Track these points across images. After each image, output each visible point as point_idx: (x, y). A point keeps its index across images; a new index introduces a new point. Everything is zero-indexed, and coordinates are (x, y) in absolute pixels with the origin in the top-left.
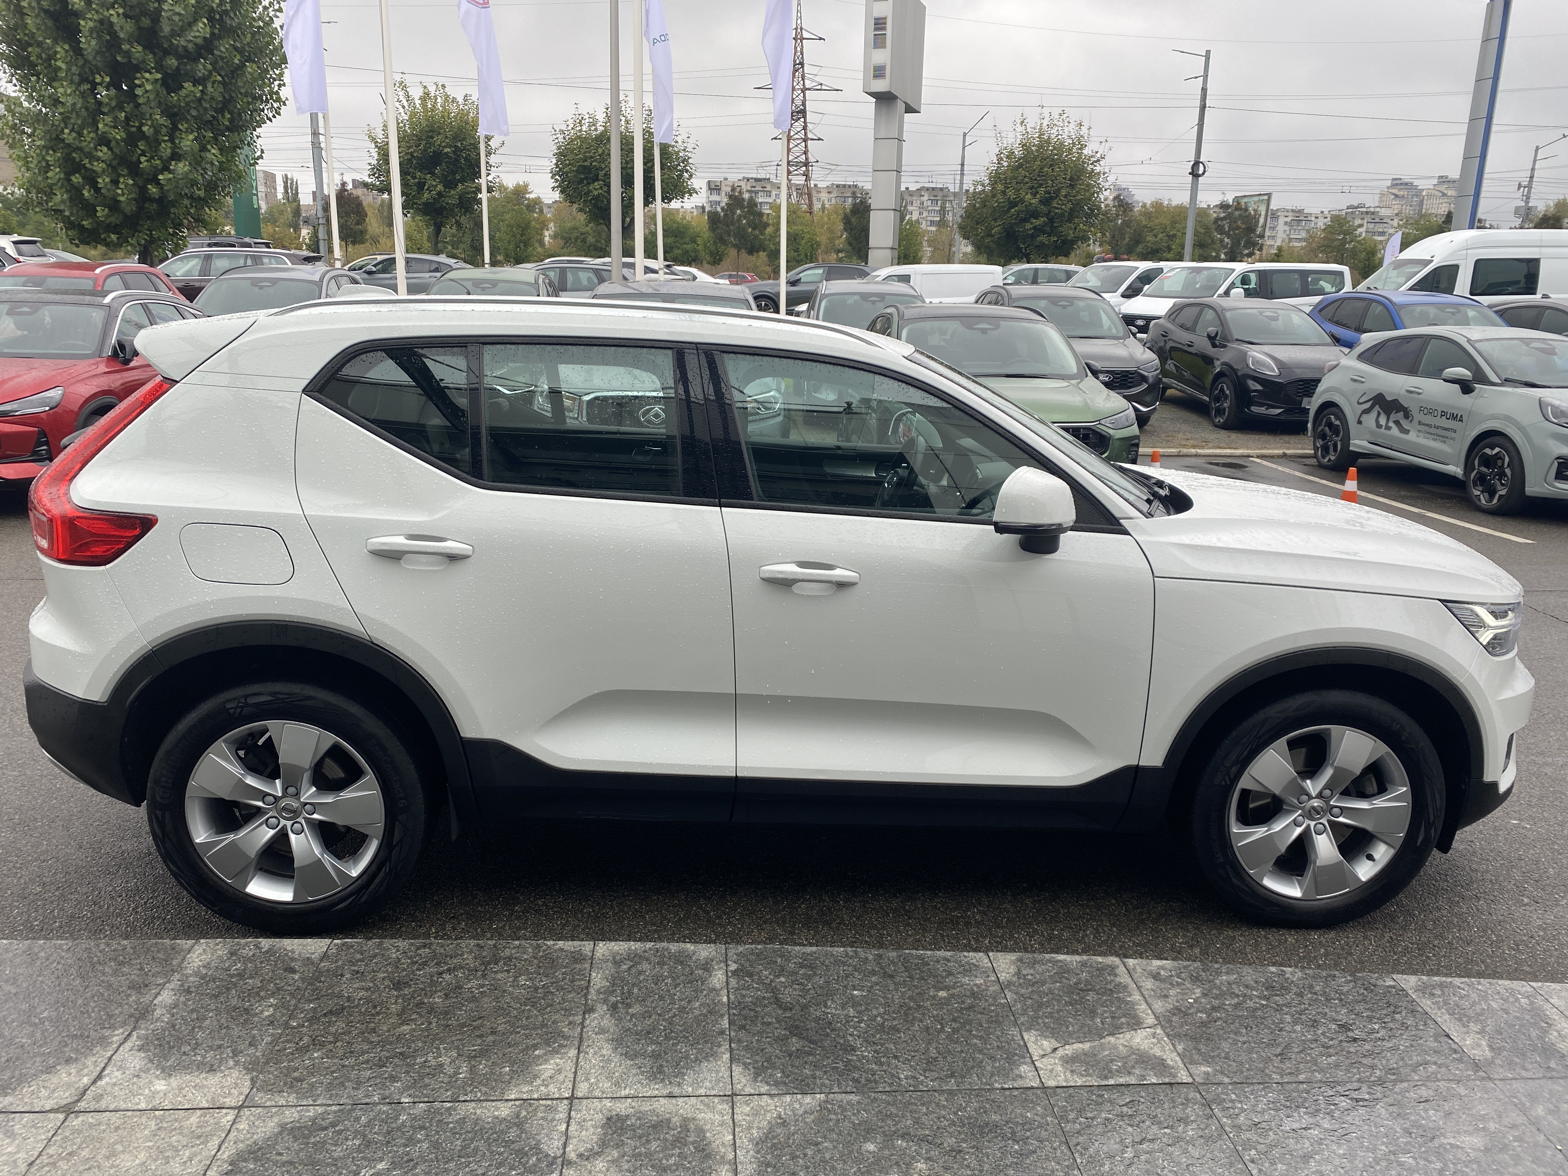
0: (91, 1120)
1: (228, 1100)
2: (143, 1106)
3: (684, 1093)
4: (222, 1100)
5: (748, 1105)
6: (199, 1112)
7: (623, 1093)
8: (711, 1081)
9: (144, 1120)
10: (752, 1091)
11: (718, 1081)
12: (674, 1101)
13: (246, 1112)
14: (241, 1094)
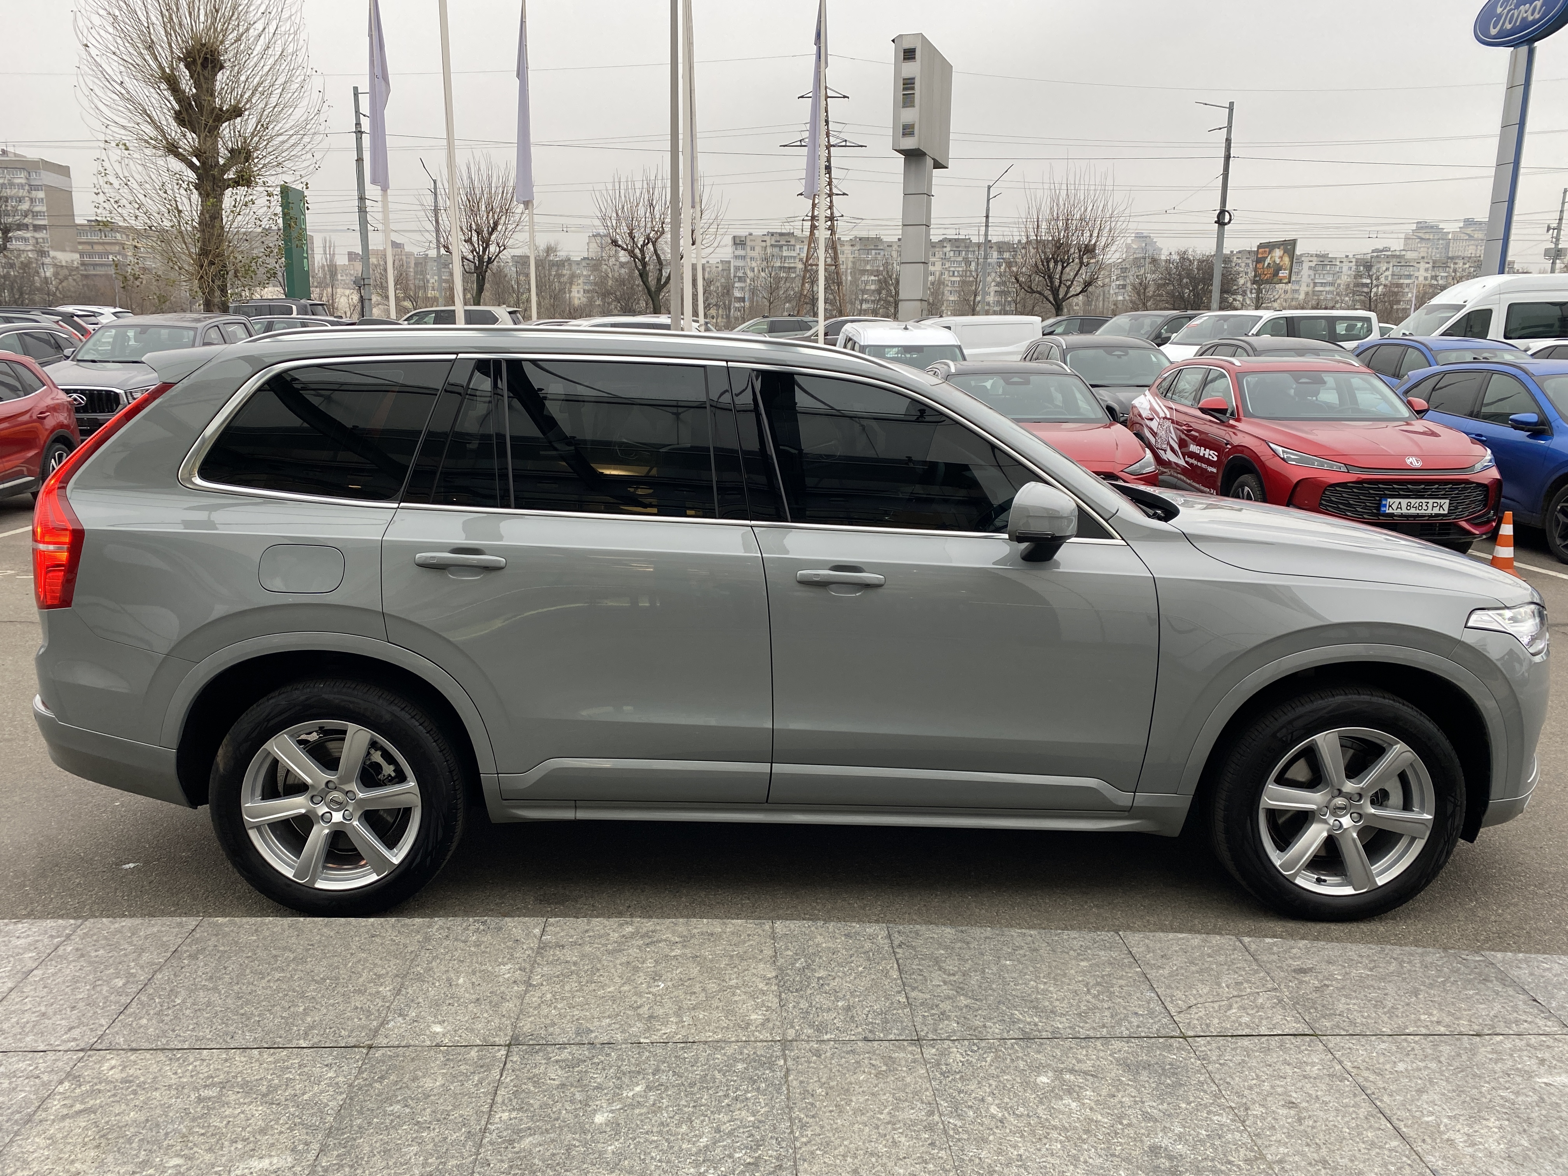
0: (389, 1053)
1: (497, 1039)
2: (428, 1043)
3: (877, 1038)
4: (492, 1040)
5: (934, 1047)
6: (476, 1049)
7: (826, 1037)
8: (898, 1029)
9: (432, 1053)
10: (935, 1037)
11: (903, 1029)
12: (870, 1044)
13: (515, 1049)
14: (506, 1035)
